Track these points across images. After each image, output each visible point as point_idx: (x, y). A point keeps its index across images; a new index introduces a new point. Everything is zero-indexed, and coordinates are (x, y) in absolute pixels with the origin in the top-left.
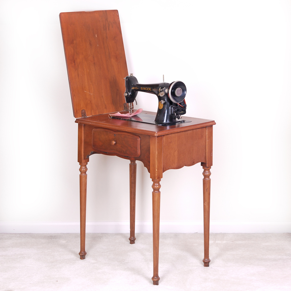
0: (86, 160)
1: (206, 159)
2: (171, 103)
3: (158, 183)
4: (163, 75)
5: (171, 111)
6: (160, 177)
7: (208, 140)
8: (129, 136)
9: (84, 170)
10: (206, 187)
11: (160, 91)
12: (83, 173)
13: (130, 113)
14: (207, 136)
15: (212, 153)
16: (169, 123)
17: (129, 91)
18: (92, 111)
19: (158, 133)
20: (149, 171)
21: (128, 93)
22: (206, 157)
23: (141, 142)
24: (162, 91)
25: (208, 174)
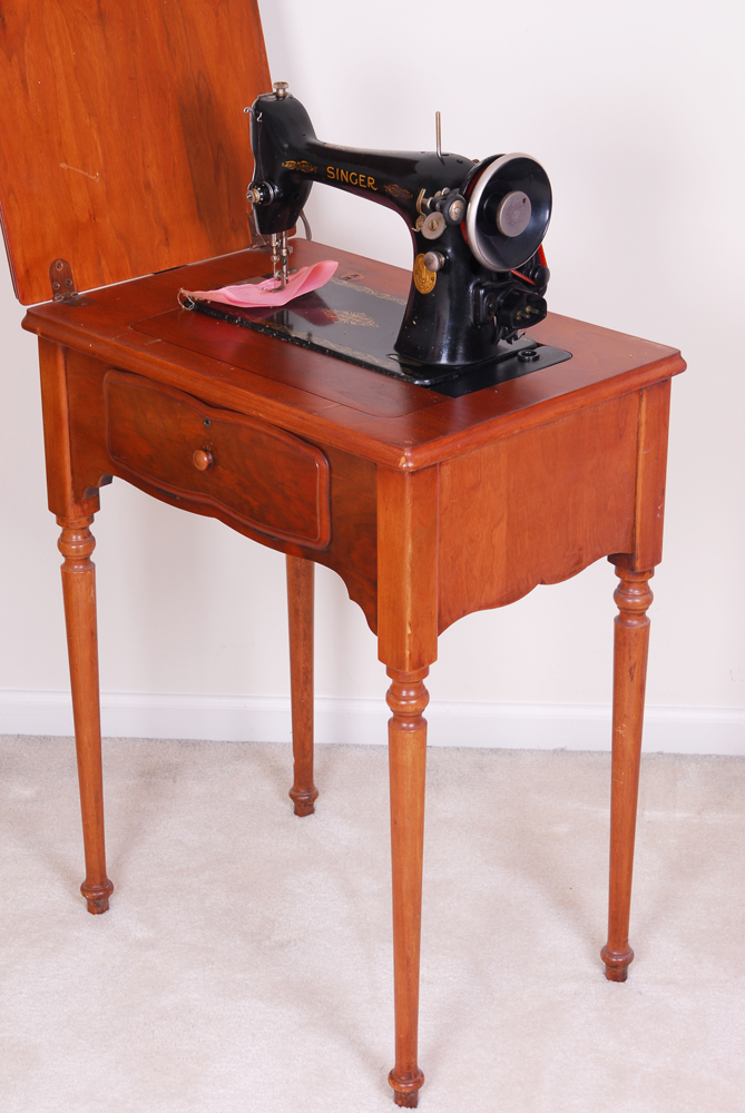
0: (86, 506)
1: (633, 535)
2: (474, 265)
3: (414, 685)
4: (438, 116)
5: (477, 308)
6: (424, 658)
7: (647, 446)
8: (276, 439)
9: (77, 550)
10: (627, 658)
11: (423, 205)
12: (78, 561)
13: (279, 279)
14: (643, 429)
15: (663, 508)
16: (464, 367)
17: (272, 181)
18: (103, 262)
19: (417, 457)
20: (373, 624)
21: (264, 189)
22: (634, 526)
23: (331, 478)
24: (433, 208)
25: (637, 601)
